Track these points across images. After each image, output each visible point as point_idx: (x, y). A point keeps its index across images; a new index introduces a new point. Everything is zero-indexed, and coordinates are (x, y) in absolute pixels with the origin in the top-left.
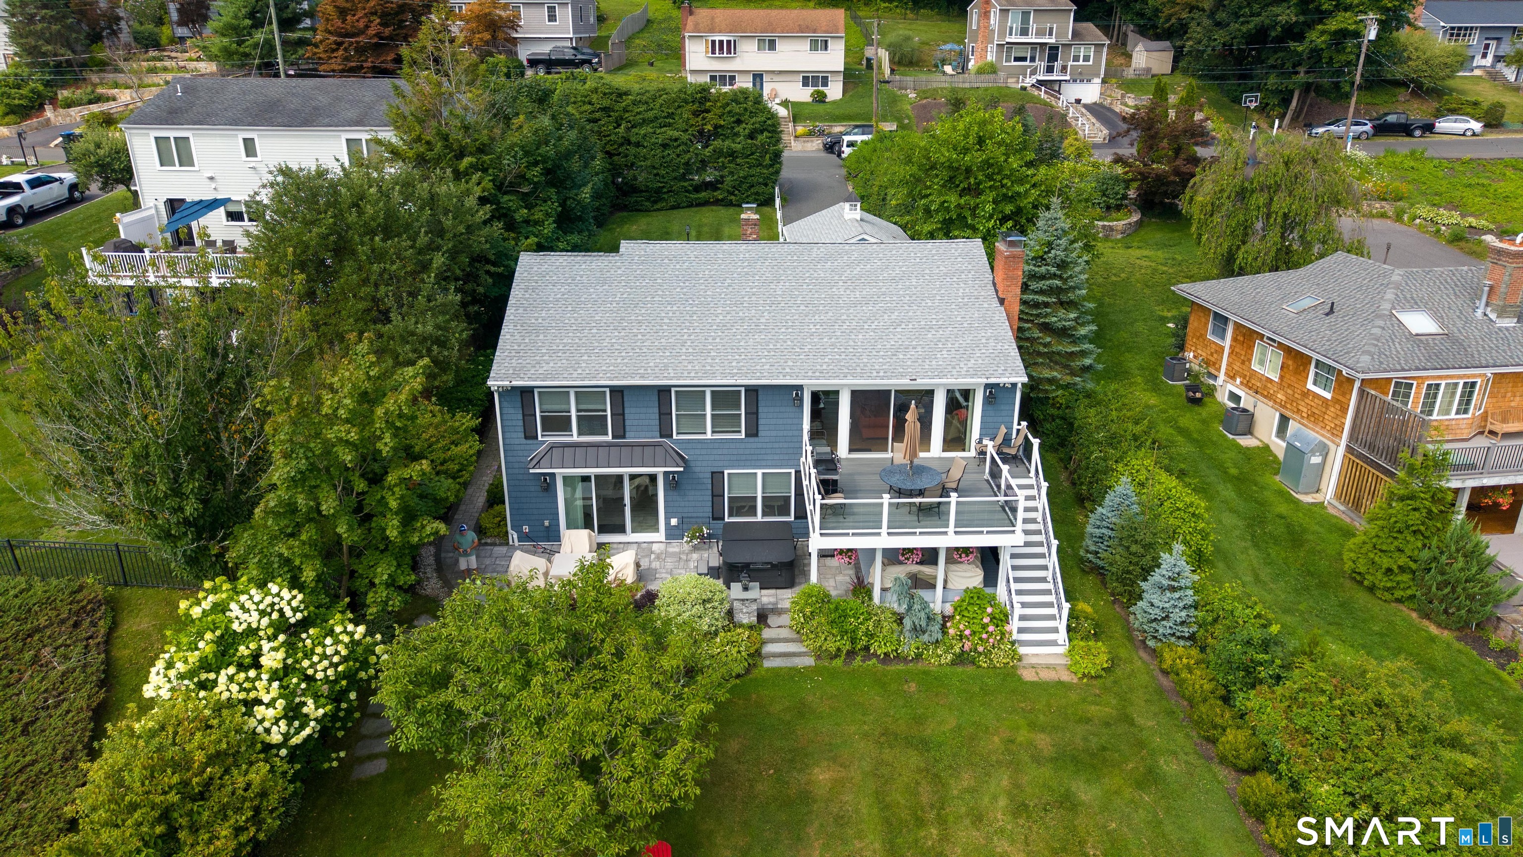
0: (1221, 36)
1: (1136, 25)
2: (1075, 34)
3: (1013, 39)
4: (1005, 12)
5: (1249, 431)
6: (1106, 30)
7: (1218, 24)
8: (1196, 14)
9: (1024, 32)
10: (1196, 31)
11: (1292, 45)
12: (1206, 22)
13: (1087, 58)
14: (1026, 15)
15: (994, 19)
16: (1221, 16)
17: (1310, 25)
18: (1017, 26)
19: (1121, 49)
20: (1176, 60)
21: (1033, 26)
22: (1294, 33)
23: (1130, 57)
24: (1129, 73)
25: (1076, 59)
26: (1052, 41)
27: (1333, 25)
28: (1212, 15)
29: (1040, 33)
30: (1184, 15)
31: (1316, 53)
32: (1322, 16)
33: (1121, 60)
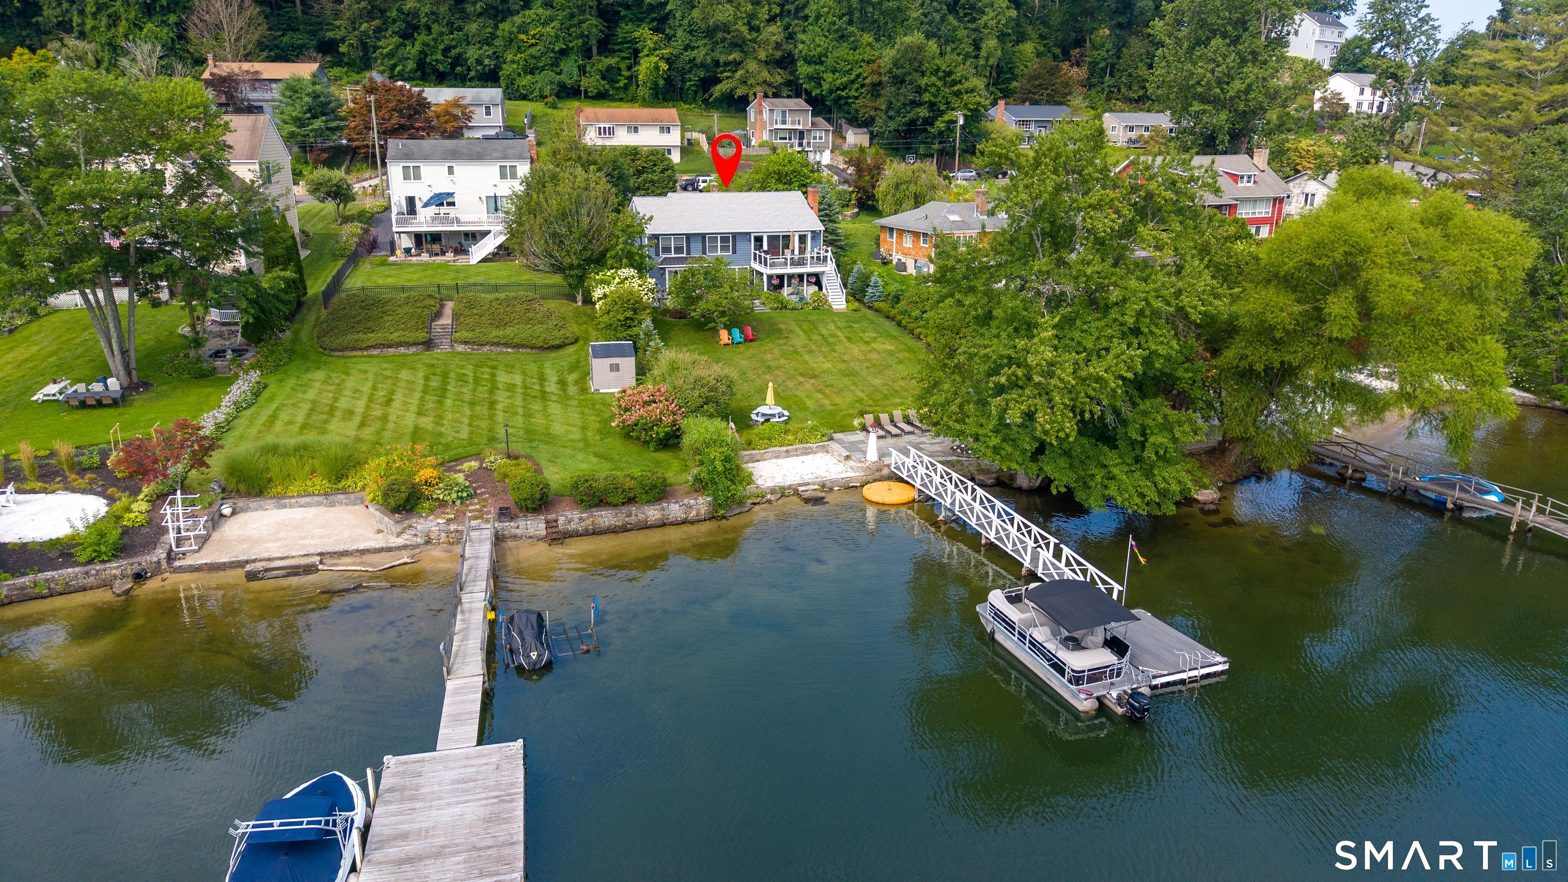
0: (892, 125)
1: (847, 119)
2: (813, 124)
3: (779, 126)
4: (771, 111)
5: (905, 270)
6: (829, 120)
7: (890, 118)
8: (879, 112)
9: (784, 122)
10: (879, 121)
11: (929, 128)
12: (884, 117)
13: (821, 138)
14: (784, 112)
15: (766, 116)
16: (891, 113)
17: (935, 118)
18: (779, 119)
19: (839, 134)
20: (871, 139)
21: (788, 119)
22: (929, 122)
23: (845, 138)
24: (846, 147)
25: (815, 138)
26: (801, 127)
27: (946, 118)
28: (887, 112)
29: (793, 123)
30: (872, 113)
31: (941, 133)
32: (942, 113)
33: (840, 141)
